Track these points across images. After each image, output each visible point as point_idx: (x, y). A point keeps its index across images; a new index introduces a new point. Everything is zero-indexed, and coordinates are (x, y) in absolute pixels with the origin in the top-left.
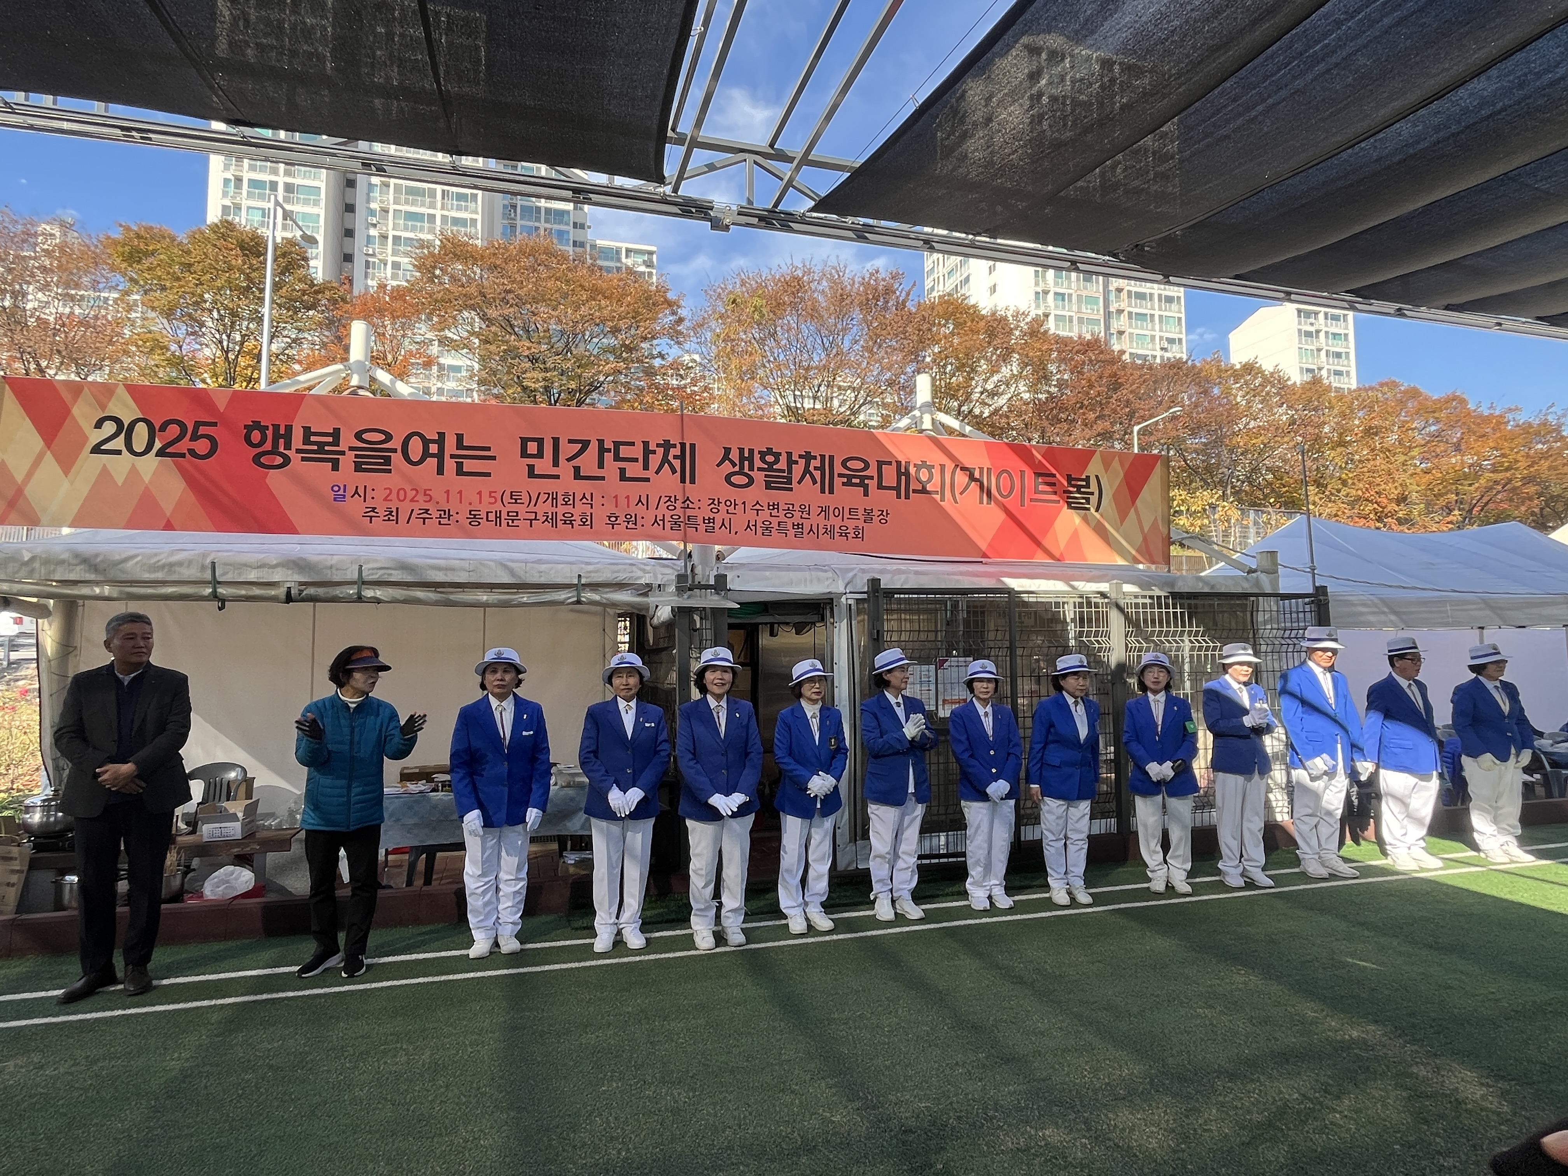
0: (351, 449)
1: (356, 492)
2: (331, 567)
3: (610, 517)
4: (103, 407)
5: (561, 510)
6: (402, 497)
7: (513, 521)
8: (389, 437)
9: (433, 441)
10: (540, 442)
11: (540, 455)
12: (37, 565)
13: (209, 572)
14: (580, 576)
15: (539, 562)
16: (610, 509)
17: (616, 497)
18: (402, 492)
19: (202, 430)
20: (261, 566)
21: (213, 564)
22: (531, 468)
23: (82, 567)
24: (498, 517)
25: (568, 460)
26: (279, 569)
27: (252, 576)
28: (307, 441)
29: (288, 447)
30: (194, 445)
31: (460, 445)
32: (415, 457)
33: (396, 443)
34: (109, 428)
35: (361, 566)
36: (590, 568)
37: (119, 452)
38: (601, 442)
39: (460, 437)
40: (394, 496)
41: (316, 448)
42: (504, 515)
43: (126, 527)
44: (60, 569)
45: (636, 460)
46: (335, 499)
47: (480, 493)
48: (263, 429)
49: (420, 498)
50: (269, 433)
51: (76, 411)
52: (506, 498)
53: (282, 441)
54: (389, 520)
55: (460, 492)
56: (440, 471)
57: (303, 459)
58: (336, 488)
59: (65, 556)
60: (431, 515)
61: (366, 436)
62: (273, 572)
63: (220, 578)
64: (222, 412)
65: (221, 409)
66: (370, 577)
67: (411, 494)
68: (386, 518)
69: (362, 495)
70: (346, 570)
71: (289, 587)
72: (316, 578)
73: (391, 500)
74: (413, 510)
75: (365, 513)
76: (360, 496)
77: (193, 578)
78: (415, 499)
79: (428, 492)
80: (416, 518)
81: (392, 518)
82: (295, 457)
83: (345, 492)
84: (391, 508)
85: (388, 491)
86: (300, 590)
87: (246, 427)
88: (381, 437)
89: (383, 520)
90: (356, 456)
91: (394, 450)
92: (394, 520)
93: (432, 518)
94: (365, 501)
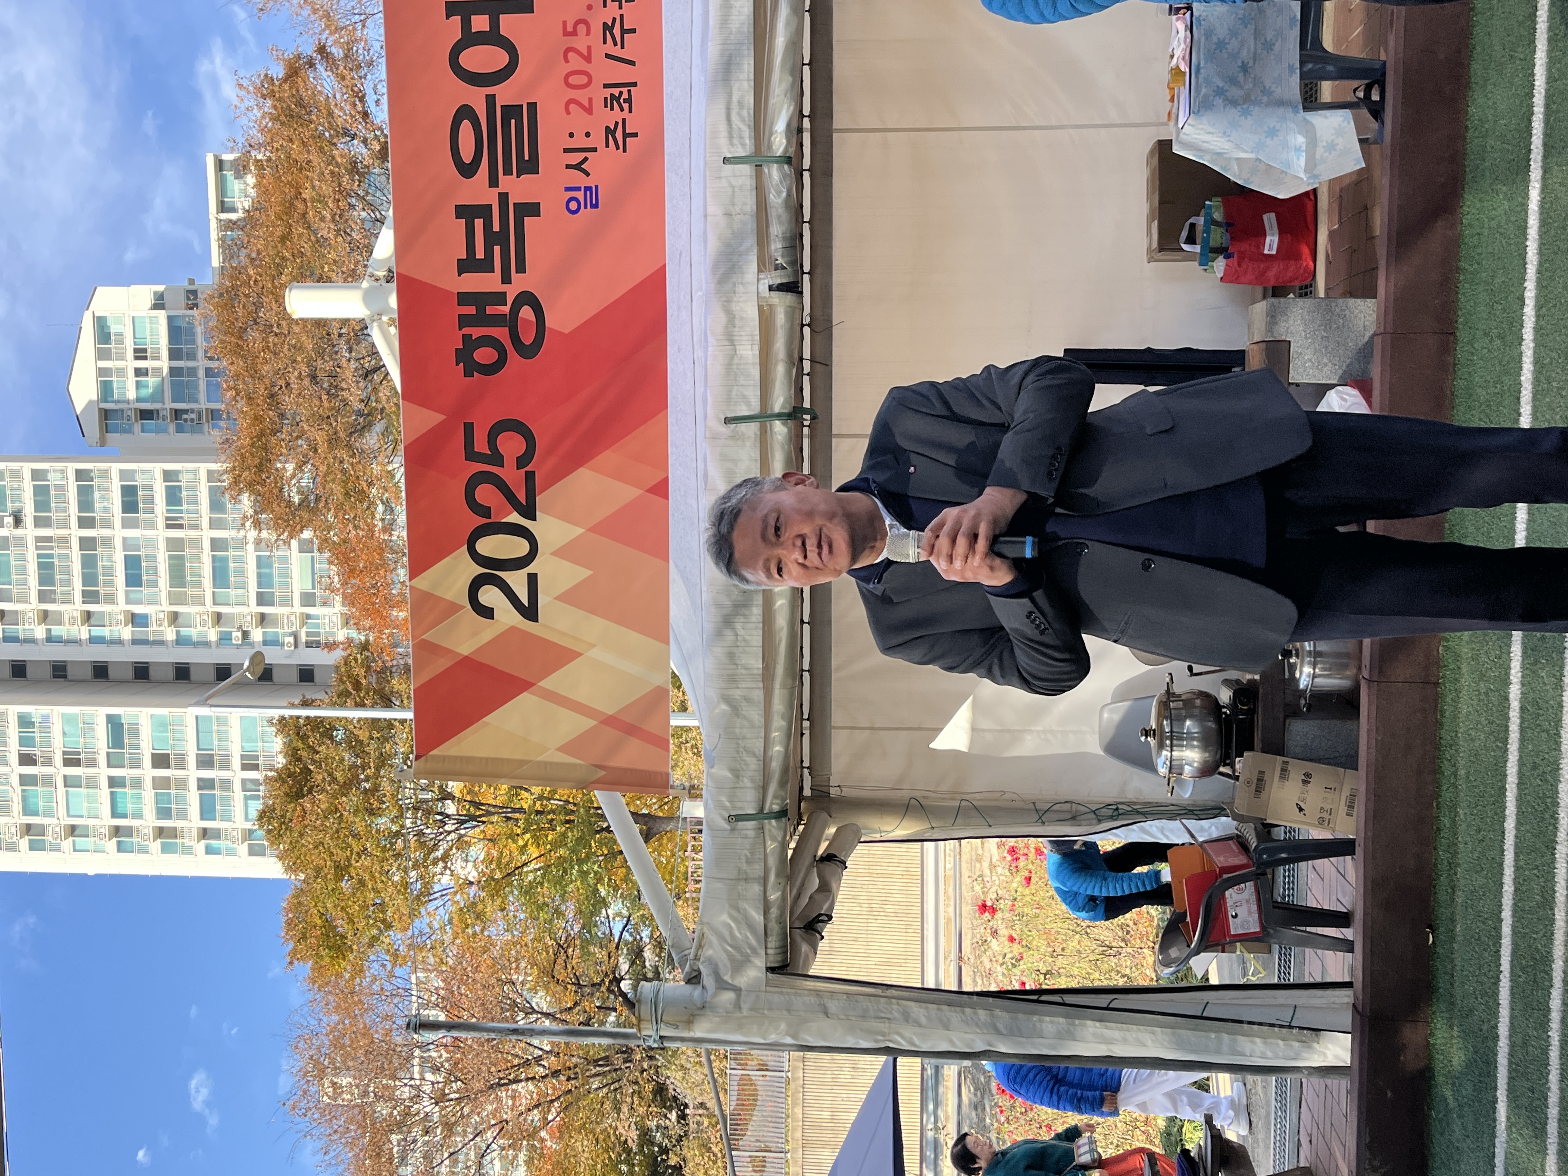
0: (494, 182)
1: (578, 167)
2: (728, 215)
4: (454, 608)
6: (583, 80)
8: (465, 112)
9: (466, 24)
12: (737, 694)
13: (743, 427)
18: (573, 80)
19: (481, 445)
20: (730, 339)
21: (727, 421)
23: (738, 626)
26: (735, 307)
27: (749, 352)
28: (486, 266)
29: (501, 298)
30: (510, 461)
32: (498, 58)
33: (476, 98)
34: (490, 595)
35: (726, 160)
37: (532, 579)
40: (582, 96)
41: (497, 249)
43: (665, 557)
44: (744, 660)
46: (596, 206)
48: (470, 344)
49: (581, 43)
50: (476, 332)
51: (465, 649)
53: (490, 310)
54: (629, 101)
57: (521, 269)
58: (573, 206)
59: (719, 651)
60: (614, 19)
61: (467, 156)
62: (742, 318)
63: (754, 407)
64: (443, 417)
65: (439, 418)
66: (747, 141)
67: (575, 62)
68: (626, 106)
69: (582, 155)
70: (733, 187)
71: (771, 288)
72: (751, 241)
73: (590, 100)
74: (607, 56)
75: (618, 148)
76: (586, 159)
77: (756, 454)
78: (586, 54)
79: (570, 29)
80: (622, 47)
81: (625, 96)
82: (519, 284)
83: (578, 189)
84: (606, 99)
85: (572, 107)
86: (776, 269)
87: (468, 373)
88: (466, 126)
89: (630, 111)
90: (508, 172)
91: (491, 100)
92: (629, 91)
93: (622, 16)
94: (594, 150)
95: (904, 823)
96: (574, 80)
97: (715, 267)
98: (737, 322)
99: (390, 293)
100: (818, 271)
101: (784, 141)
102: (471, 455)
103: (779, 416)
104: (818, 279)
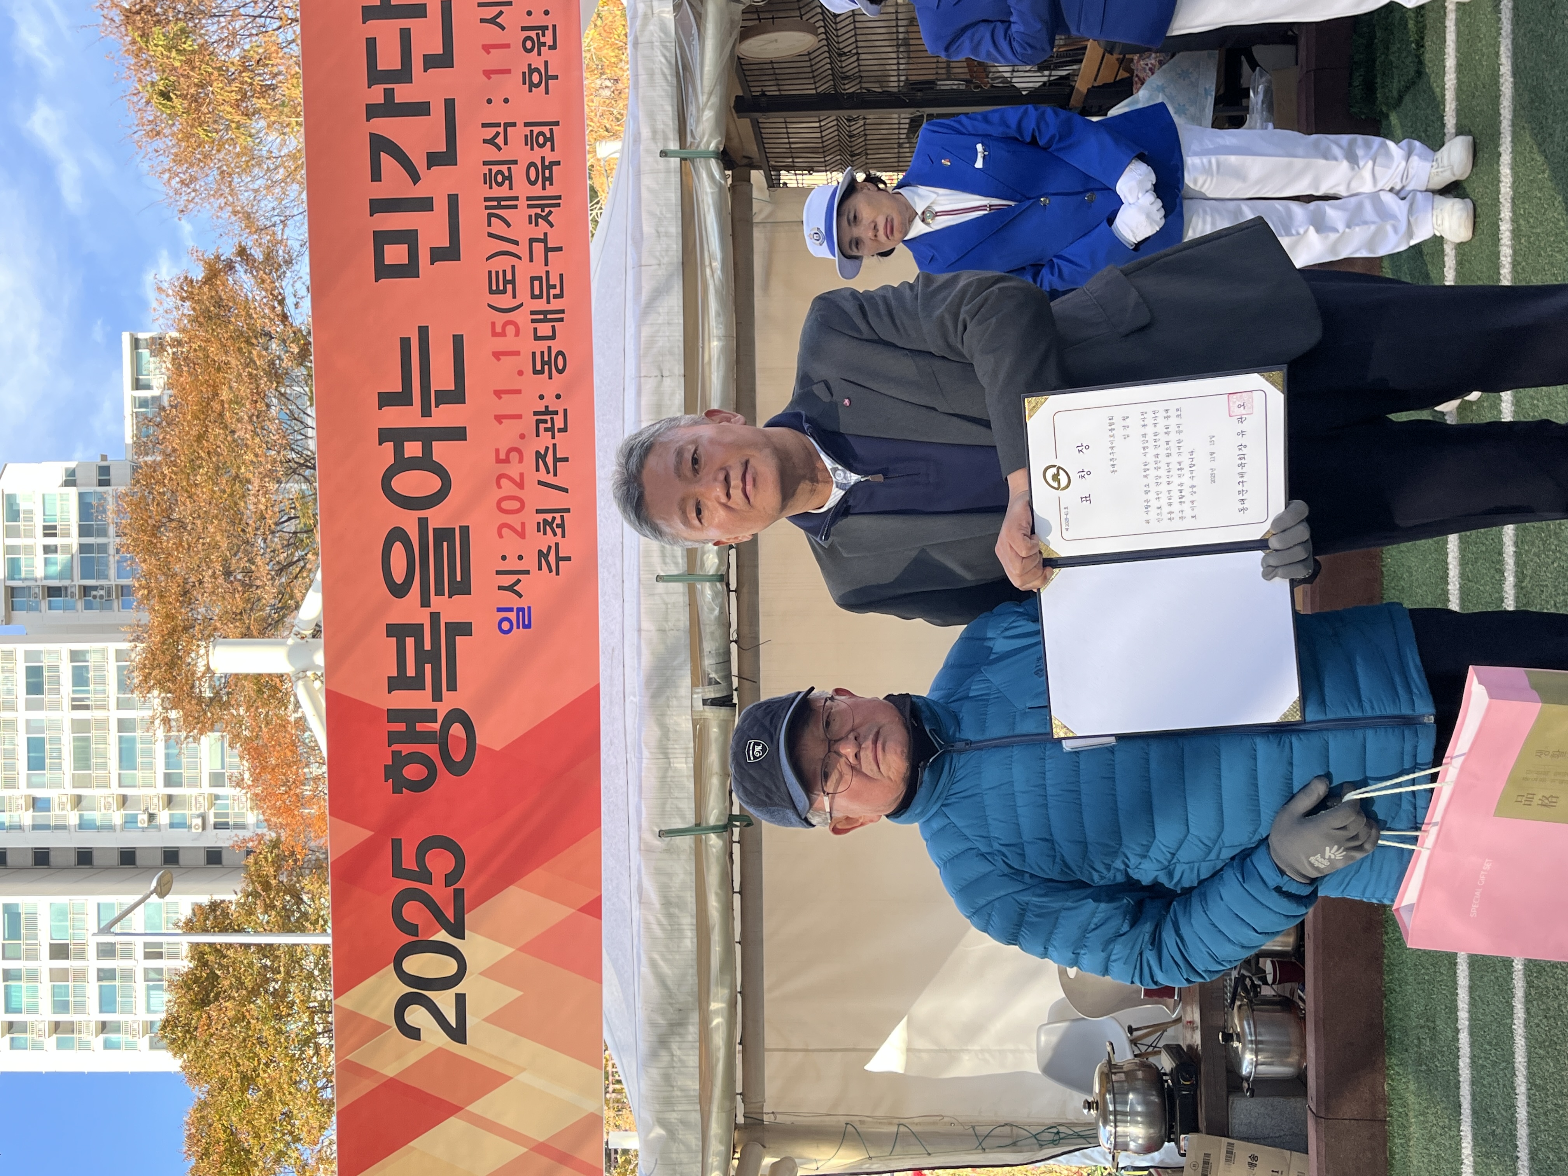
0: (425, 602)
1: (510, 588)
2: (662, 631)
3: (532, 86)
4: (379, 1028)
5: (522, 189)
6: (516, 505)
7: (550, 287)
8: (397, 534)
9: (399, 451)
10: (382, 239)
11: (409, 238)
12: (673, 1117)
13: (678, 840)
14: (664, 154)
15: (638, 241)
16: (513, 85)
17: (488, 74)
18: (505, 505)
19: (409, 862)
20: (664, 752)
21: (661, 834)
22: (437, 255)
23: (674, 1046)
24: (543, 316)
25: (415, 178)
26: (670, 721)
27: (683, 765)
28: (417, 683)
29: (431, 715)
30: (438, 878)
31: (402, 398)
32: (431, 483)
33: (409, 521)
34: (416, 1016)
35: (659, 578)
36: (646, 132)
37: (461, 1000)
38: (373, 111)
39: (386, 400)
40: (514, 520)
41: (428, 667)
42: (540, 305)
43: (598, 978)
44: (680, 1081)
45: (405, 34)
46: (528, 626)
47: (497, 355)
48: (399, 761)
49: (513, 470)
50: (406, 749)
51: (391, 1070)
52: (504, 301)
53: (419, 727)
54: (562, 526)
55: (498, 393)
56: (458, 434)
57: (452, 687)
58: (506, 626)
59: (655, 1073)
60: (547, 448)
61: (399, 575)
62: (676, 731)
63: (690, 821)
64: (372, 833)
65: (366, 834)
66: (680, 561)
67: (508, 487)
68: (559, 531)
69: (515, 578)
70: (667, 604)
71: (705, 702)
72: (684, 656)
73: (523, 524)
74: (540, 483)
75: (551, 571)
76: (519, 581)
77: (691, 867)
78: (518, 480)
79: (502, 456)
80: (555, 475)
81: (558, 521)
82: (450, 701)
83: (511, 610)
84: (539, 523)
85: (505, 531)
86: (710, 684)
87: (397, 790)
88: (398, 548)
89: (563, 536)
90: (439, 592)
91: (423, 523)
92: (562, 517)
93: (554, 445)
94: (527, 572)
95: (842, 1152)
96: (507, 505)
97: (648, 682)
98: (671, 735)
99: (316, 649)
100: (745, 590)
101: (717, 561)
102: (399, 872)
103: (714, 829)
104: (745, 596)
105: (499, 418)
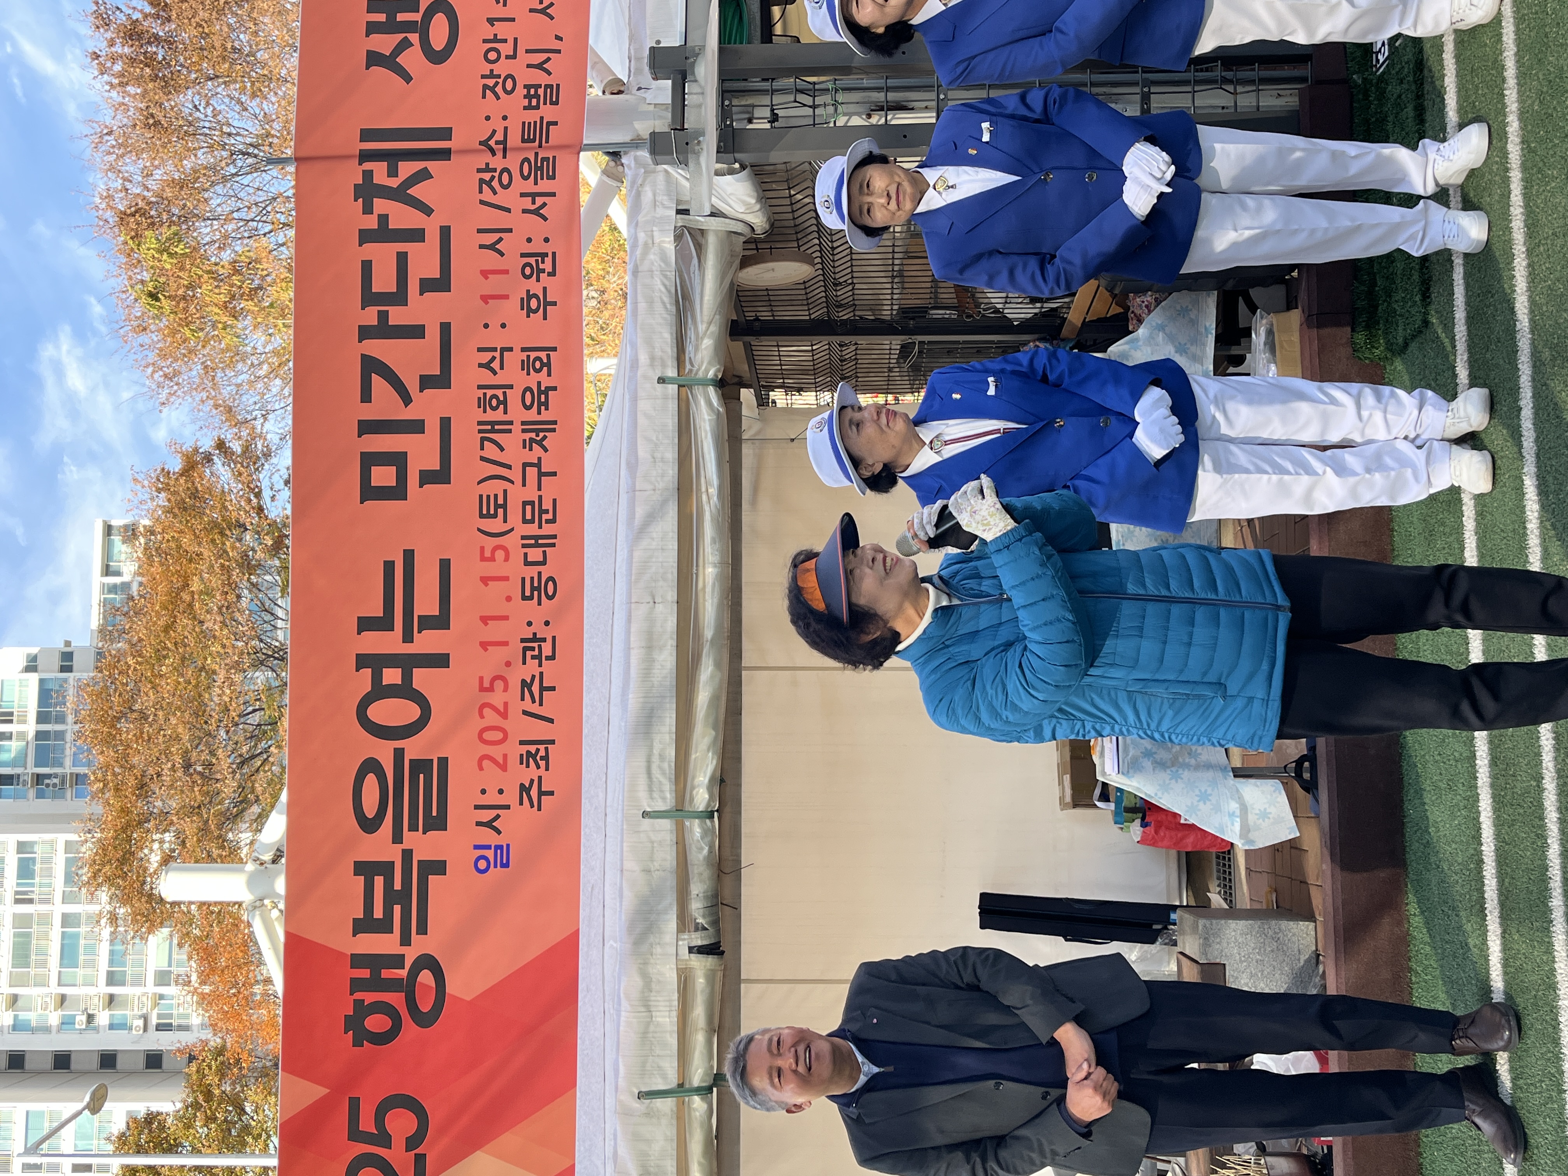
0: (397, 838)
1: (489, 824)
2: (647, 871)
3: (530, 311)
5: (517, 413)
6: (499, 736)
7: (543, 512)
8: (371, 766)
9: (377, 678)
10: (369, 460)
11: (398, 460)
13: (658, 1103)
14: (662, 380)
15: (633, 466)
16: (511, 309)
17: (485, 299)
18: (487, 736)
19: (367, 1124)
20: (646, 1005)
21: (641, 1095)
22: (427, 478)
24: (535, 541)
25: (407, 399)
26: (652, 970)
27: (667, 1021)
28: (384, 926)
29: (398, 961)
30: (398, 1142)
31: (384, 623)
32: (410, 712)
33: (384, 751)
35: (645, 814)
36: (643, 358)
38: (365, 333)
39: (365, 624)
40: (496, 752)
41: (397, 909)
42: (532, 529)
45: (402, 258)
46: (506, 865)
47: (485, 580)
48: (362, 1010)
49: (497, 698)
50: (369, 998)
52: (495, 525)
53: (385, 974)
54: (546, 758)
55: (485, 620)
56: (441, 661)
57: (423, 929)
58: (482, 864)
60: (533, 677)
61: (370, 808)
62: (659, 982)
63: (672, 1082)
64: (328, 1091)
65: (321, 1091)
66: (668, 795)
67: (492, 717)
68: (542, 763)
69: (494, 813)
70: (652, 842)
71: (691, 950)
72: (670, 900)
73: (505, 756)
74: (525, 713)
75: (532, 806)
76: (498, 816)
77: (672, 1132)
78: (502, 710)
79: (486, 684)
80: (541, 704)
81: (542, 753)
82: (419, 946)
83: (488, 847)
84: (522, 755)
85: (486, 763)
86: (697, 929)
87: (357, 1043)
88: (371, 780)
89: (547, 769)
90: (413, 828)
91: (399, 754)
92: (546, 749)
93: (541, 674)
94: (508, 807)
97: (631, 926)
98: (653, 986)
99: (278, 874)
101: (707, 796)
102: (355, 1135)
103: (698, 1091)
105: (484, 645)
